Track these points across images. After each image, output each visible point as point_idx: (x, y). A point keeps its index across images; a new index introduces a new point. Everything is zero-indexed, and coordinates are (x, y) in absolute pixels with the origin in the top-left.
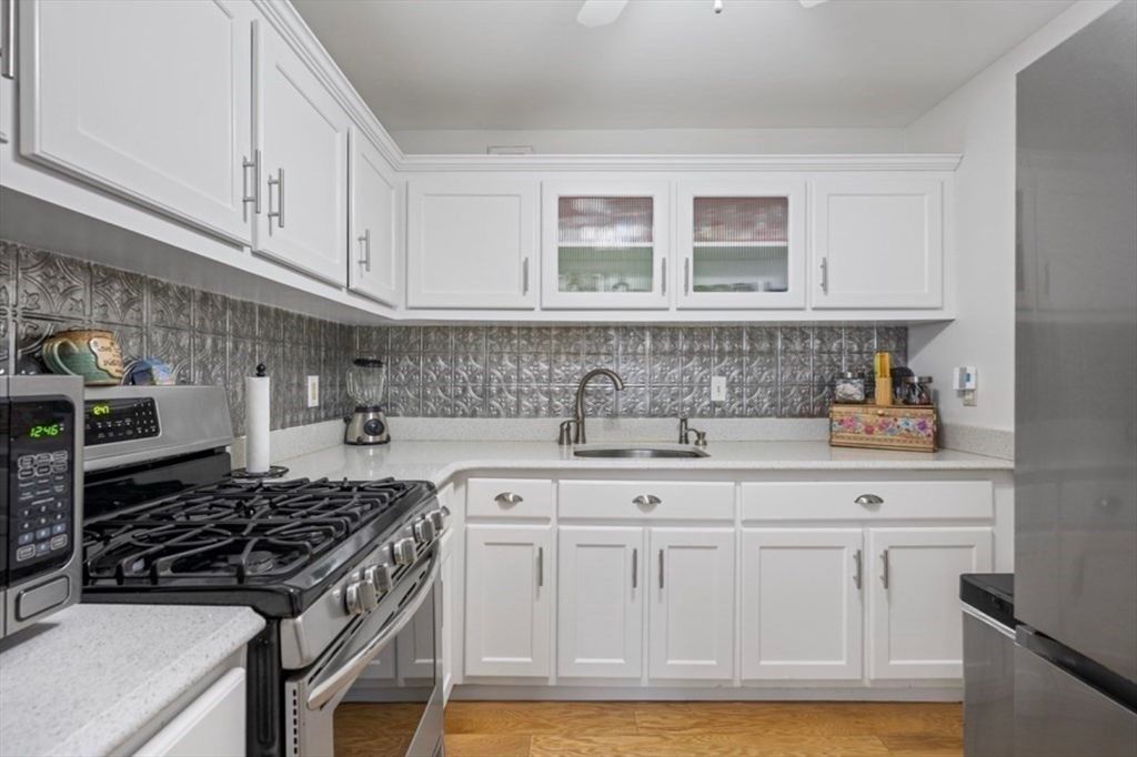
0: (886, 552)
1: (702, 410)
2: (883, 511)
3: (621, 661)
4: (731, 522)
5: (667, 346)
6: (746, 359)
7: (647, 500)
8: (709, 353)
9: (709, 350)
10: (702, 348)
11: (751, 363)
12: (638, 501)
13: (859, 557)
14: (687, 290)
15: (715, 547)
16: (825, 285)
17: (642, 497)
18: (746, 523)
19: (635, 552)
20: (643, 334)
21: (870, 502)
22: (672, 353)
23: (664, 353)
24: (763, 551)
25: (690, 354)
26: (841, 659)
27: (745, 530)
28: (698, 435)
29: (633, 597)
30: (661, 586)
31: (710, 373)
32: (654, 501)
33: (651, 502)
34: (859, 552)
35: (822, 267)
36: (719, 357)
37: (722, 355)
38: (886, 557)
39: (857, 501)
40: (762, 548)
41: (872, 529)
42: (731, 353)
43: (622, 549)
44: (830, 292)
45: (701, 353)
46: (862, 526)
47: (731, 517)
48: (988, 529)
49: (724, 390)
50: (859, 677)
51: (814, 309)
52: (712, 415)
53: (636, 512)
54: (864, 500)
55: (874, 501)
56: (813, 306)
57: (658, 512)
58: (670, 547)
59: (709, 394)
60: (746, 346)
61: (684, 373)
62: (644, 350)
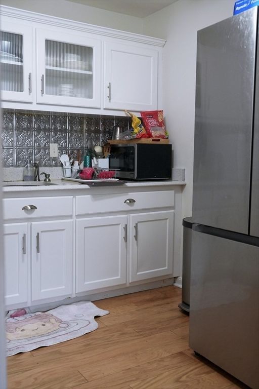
0: (137, 224)
1: (46, 163)
2: (136, 206)
3: (17, 295)
4: (70, 217)
5: (25, 125)
6: (68, 134)
7: (29, 208)
8: (49, 130)
9: (49, 128)
10: (45, 126)
11: (71, 136)
12: (25, 208)
13: (126, 228)
14: (43, 93)
15: (63, 230)
16: (109, 97)
17: (26, 207)
18: (78, 216)
19: (25, 235)
20: (12, 117)
21: (130, 202)
22: (29, 129)
23: (24, 129)
24: (86, 229)
25: (39, 130)
26: (118, 276)
27: (78, 220)
28: (46, 175)
29: (23, 260)
30: (38, 251)
31: (50, 141)
32: (33, 208)
33: (32, 208)
34: (126, 225)
35: (108, 87)
36: (54, 133)
37: (56, 131)
38: (136, 227)
39: (125, 202)
40: (85, 228)
41: (132, 215)
42: (61, 131)
43: (17, 235)
44: (112, 100)
45: (45, 130)
46: (127, 214)
47: (70, 214)
48: (173, 211)
49: (57, 151)
50: (125, 283)
51: (105, 109)
52: (50, 166)
53: (24, 215)
54: (128, 202)
55: (132, 201)
56: (104, 108)
57: (35, 214)
58: (42, 232)
59: (49, 154)
60: (68, 127)
61: (35, 142)
62: (13, 126)
